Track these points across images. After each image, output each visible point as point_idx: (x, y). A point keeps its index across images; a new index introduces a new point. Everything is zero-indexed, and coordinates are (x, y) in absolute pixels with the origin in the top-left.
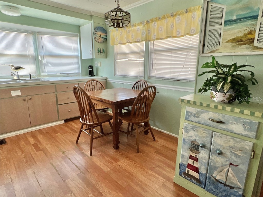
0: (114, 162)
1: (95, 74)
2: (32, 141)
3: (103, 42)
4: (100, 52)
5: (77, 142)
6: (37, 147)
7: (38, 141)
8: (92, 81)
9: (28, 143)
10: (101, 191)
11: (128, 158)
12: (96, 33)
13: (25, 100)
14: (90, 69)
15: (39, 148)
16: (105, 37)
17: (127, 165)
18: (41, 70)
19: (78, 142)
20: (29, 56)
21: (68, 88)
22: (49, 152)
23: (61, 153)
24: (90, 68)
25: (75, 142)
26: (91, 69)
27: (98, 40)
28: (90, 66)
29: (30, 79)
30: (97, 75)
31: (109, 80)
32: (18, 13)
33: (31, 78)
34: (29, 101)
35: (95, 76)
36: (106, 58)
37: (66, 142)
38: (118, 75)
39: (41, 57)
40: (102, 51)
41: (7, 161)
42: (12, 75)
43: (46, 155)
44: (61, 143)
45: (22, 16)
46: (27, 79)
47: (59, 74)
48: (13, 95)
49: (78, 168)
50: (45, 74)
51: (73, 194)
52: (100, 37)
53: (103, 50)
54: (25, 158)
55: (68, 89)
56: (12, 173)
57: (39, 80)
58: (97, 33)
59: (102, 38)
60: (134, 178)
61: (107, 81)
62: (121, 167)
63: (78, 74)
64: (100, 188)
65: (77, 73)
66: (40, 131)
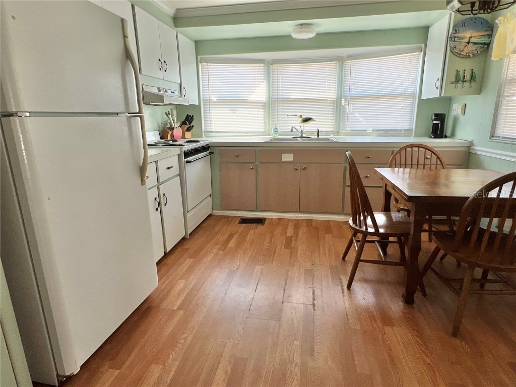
0: (379, 323)
1: (448, 132)
2: (290, 232)
3: (474, 55)
4: (462, 79)
5: (344, 258)
6: (289, 243)
7: (297, 235)
8: (414, 149)
9: (284, 232)
10: (315, 349)
11: (416, 332)
12: (456, 35)
13: (296, 169)
14: (434, 122)
15: (291, 244)
16: (484, 40)
17: (401, 343)
18: (341, 124)
19: (346, 259)
20: (327, 100)
21: (368, 157)
22: (297, 256)
23: (309, 264)
24: (435, 120)
25: (342, 256)
26: (438, 122)
27: (463, 51)
28: (435, 114)
29: (316, 137)
30: (453, 135)
31: (475, 148)
32: (311, 32)
33: (318, 136)
34: (303, 171)
35: (446, 137)
36: (480, 94)
37: (329, 251)
38: (499, 137)
39: (345, 100)
40: (468, 77)
41: (250, 245)
42: (292, 131)
43: (290, 257)
44: (321, 248)
45: (318, 34)
46: (313, 137)
47: (370, 130)
48: (284, 159)
49: (314, 296)
50: (347, 130)
51: (278, 324)
52: (468, 43)
53: (472, 73)
54: (267, 249)
55: (368, 159)
56: (244, 261)
57: (329, 139)
58: (460, 35)
59: (475, 43)
60: (394, 373)
61: (471, 151)
62: (385, 338)
63: (408, 132)
64: (318, 344)
65: (405, 130)
66: (309, 222)
